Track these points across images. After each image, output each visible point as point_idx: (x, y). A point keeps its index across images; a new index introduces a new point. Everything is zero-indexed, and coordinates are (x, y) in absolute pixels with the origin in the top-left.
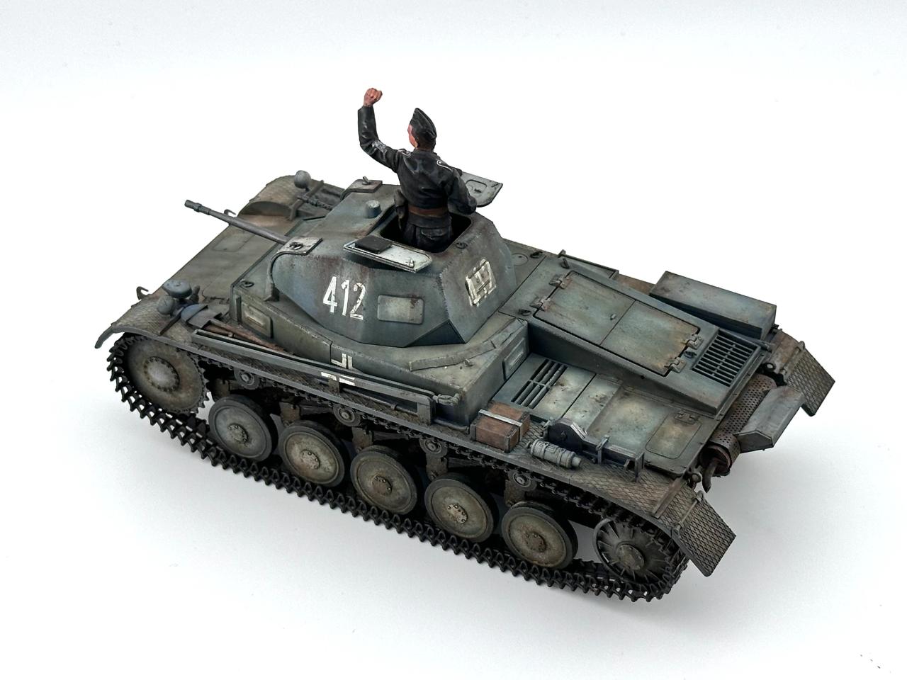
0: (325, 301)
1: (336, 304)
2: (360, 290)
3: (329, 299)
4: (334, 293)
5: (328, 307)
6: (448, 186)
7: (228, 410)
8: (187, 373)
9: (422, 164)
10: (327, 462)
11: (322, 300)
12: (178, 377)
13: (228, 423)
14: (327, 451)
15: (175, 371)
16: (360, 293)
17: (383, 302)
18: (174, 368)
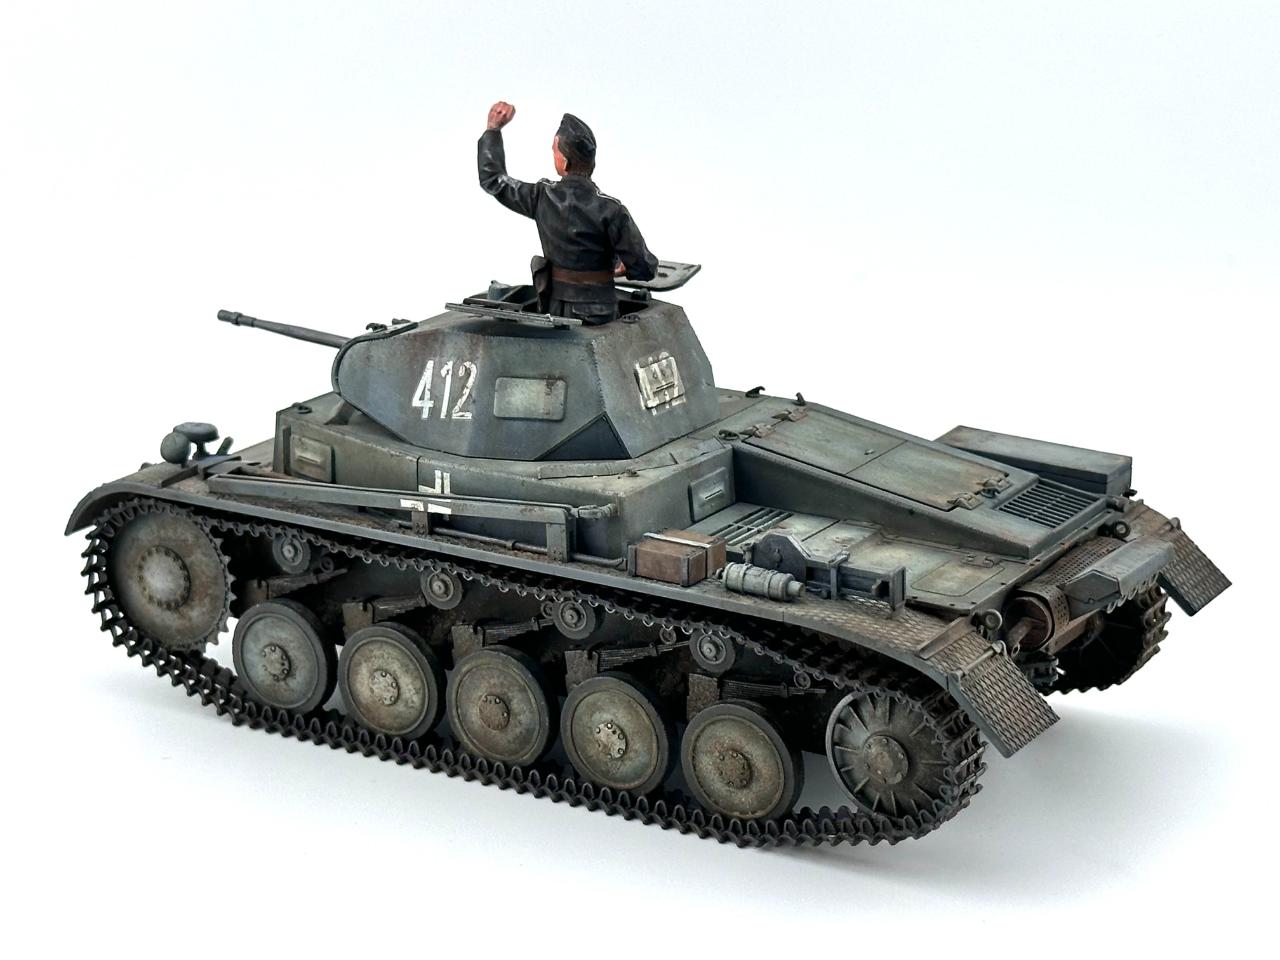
0: (416, 402)
1: (430, 404)
2: (468, 372)
3: (422, 398)
4: (428, 386)
5: (419, 410)
6: (614, 228)
7: (262, 622)
8: (204, 567)
9: (574, 194)
10: (410, 687)
11: (410, 400)
12: (188, 578)
13: (261, 647)
14: (412, 667)
15: (184, 567)
16: (468, 378)
17: (504, 387)
18: (183, 562)
